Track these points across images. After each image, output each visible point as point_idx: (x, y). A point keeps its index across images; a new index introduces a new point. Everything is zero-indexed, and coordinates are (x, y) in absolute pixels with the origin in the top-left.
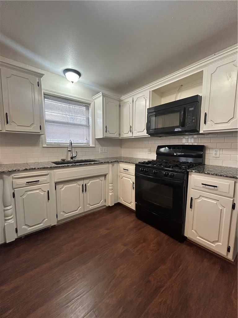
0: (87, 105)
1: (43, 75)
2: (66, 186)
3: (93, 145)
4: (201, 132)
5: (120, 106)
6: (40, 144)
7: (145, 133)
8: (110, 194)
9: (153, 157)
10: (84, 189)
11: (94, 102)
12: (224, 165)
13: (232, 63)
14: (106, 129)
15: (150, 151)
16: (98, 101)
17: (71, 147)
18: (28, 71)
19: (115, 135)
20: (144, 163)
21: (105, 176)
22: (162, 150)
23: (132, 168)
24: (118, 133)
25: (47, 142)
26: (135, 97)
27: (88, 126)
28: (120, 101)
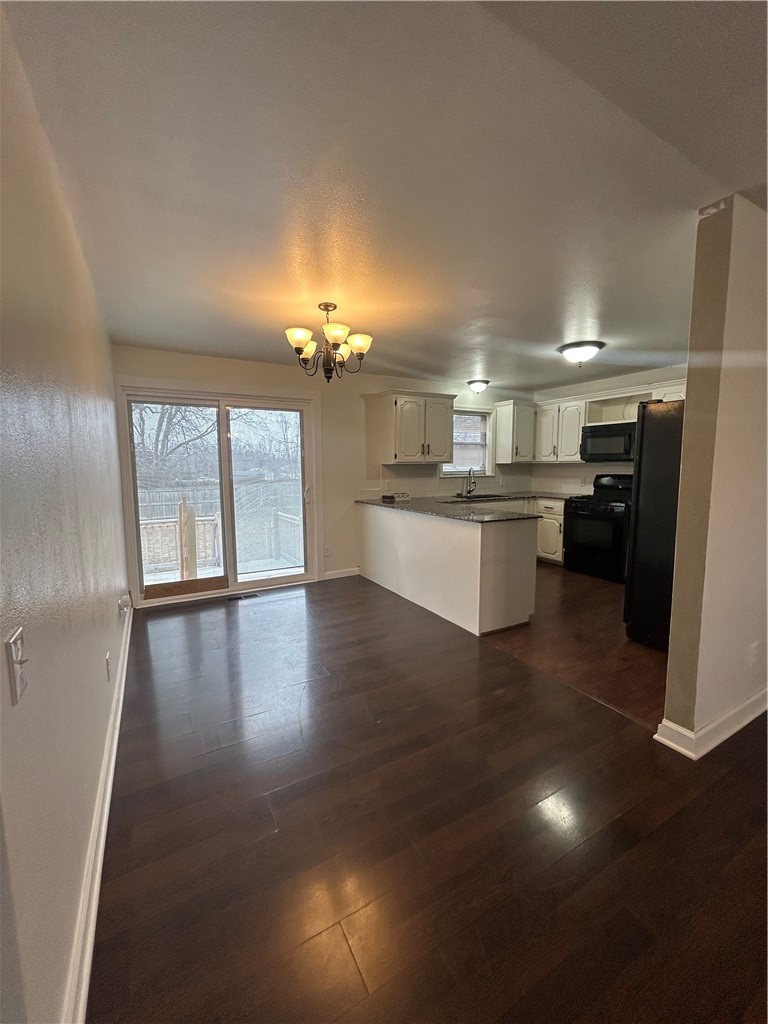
0: (484, 416)
1: (456, 396)
3: (492, 473)
5: (536, 414)
6: (437, 474)
7: (577, 458)
9: (589, 490)
11: (495, 411)
14: (516, 451)
15: (584, 482)
16: (506, 410)
17: (469, 477)
18: (445, 397)
19: (528, 459)
20: (578, 498)
22: (605, 481)
23: (559, 506)
24: (531, 455)
25: (444, 470)
26: (563, 406)
27: (484, 446)
28: (536, 406)
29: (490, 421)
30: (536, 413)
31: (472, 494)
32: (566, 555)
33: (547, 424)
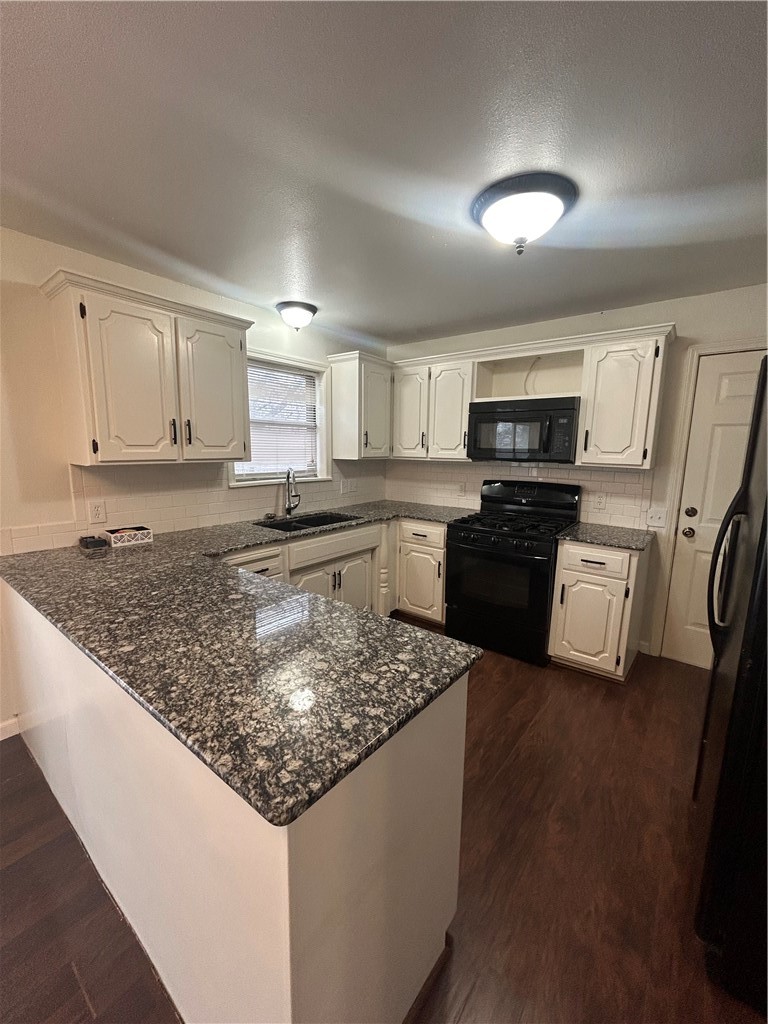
0: (311, 376)
1: (250, 324)
2: (305, 578)
3: (328, 475)
4: (578, 463)
5: (393, 380)
6: (224, 482)
7: (461, 454)
8: (384, 591)
9: (473, 504)
10: (337, 581)
11: (329, 369)
12: (613, 524)
13: (632, 353)
14: (365, 441)
15: (464, 490)
16: (347, 369)
17: (288, 485)
18: (223, 319)
19: (382, 452)
20: (463, 521)
21: (373, 550)
22: (494, 489)
23: (437, 533)
24: (387, 446)
25: (236, 472)
26: (436, 369)
27: (313, 428)
28: (392, 367)
29: (321, 385)
30: (394, 378)
31: (294, 512)
32: (449, 612)
33: (411, 397)
